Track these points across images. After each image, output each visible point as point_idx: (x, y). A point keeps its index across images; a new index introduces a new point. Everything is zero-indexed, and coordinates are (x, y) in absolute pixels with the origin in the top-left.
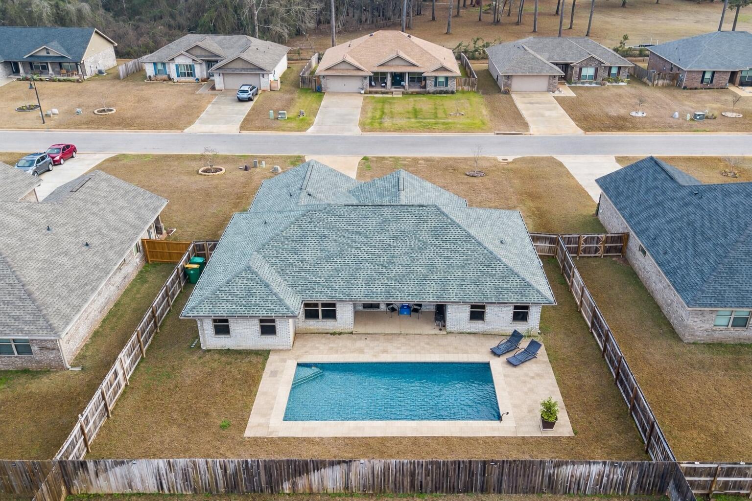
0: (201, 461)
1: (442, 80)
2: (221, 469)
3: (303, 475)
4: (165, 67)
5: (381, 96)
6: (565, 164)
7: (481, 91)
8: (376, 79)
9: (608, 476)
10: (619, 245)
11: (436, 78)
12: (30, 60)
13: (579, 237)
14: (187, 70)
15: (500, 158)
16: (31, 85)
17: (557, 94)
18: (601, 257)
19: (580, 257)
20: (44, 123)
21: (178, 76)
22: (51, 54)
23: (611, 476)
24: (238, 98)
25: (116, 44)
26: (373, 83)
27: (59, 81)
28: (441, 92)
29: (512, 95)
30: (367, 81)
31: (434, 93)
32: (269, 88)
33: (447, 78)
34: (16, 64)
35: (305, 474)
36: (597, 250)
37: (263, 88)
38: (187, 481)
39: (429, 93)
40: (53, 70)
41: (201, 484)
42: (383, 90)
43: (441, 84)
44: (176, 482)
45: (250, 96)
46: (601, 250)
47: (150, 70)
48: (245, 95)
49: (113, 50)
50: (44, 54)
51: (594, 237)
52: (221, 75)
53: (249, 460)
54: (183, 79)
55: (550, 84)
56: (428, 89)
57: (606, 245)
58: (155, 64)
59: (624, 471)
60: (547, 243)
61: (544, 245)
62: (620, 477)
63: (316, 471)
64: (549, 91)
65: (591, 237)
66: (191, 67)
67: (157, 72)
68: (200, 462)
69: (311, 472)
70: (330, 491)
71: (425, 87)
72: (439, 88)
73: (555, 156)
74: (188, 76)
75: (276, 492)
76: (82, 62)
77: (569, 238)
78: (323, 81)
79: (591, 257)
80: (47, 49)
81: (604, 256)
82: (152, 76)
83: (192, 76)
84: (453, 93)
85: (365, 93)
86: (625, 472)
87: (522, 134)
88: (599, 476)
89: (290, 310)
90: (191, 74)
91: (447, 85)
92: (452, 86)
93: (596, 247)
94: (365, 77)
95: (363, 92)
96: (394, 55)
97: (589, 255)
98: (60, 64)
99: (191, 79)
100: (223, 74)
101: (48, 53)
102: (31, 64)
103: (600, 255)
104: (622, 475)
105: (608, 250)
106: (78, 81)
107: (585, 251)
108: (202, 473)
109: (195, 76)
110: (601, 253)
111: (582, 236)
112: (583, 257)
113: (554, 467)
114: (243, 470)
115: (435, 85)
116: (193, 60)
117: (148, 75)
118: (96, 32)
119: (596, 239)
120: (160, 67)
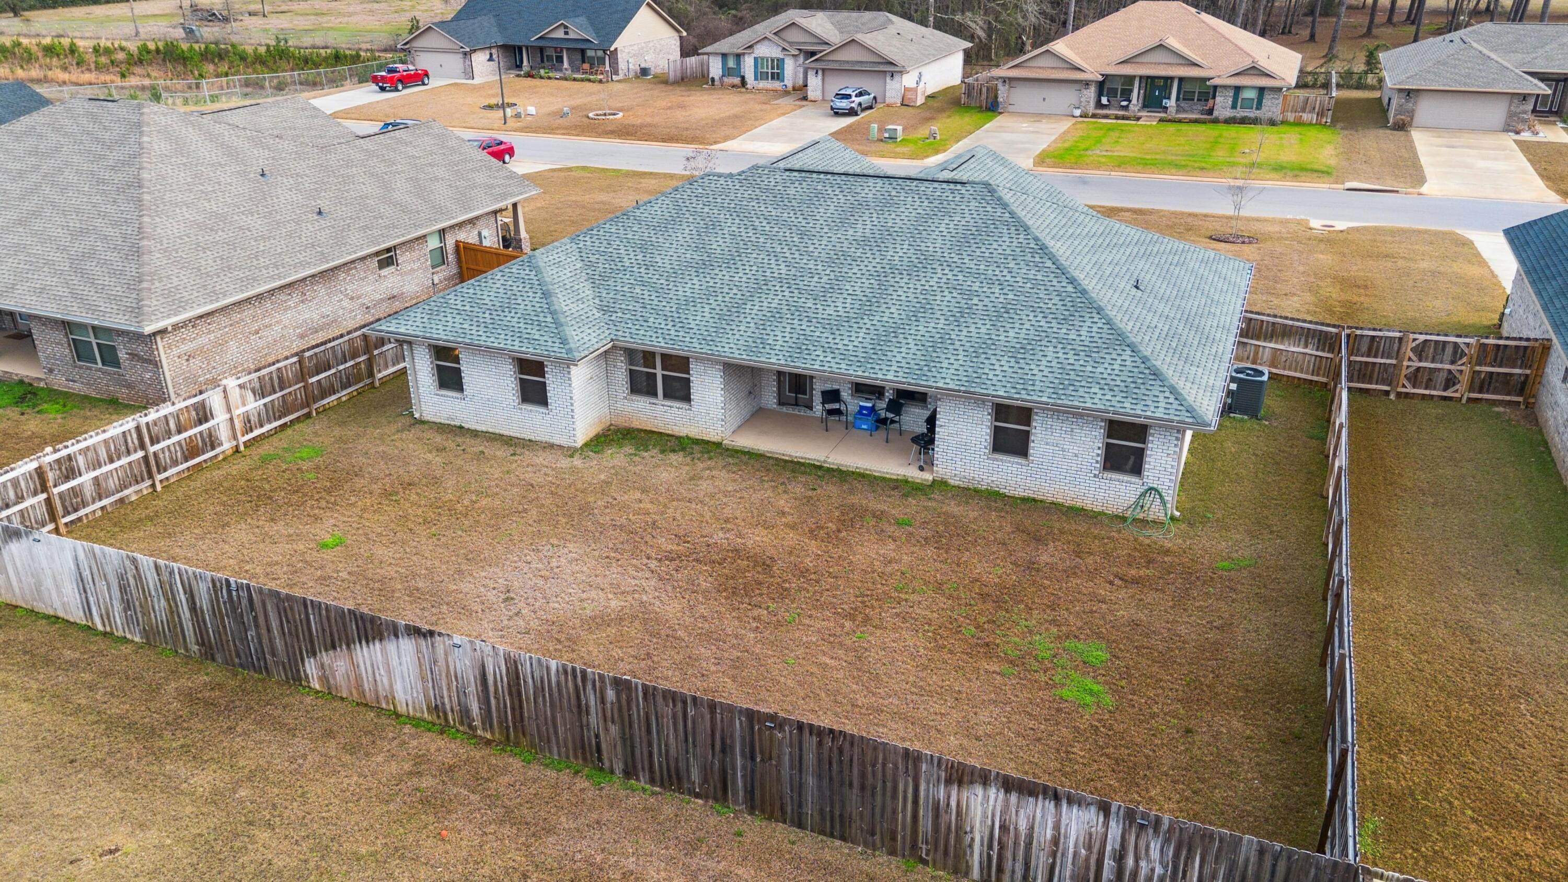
0: (146, 561)
1: (1251, 94)
2: (185, 593)
3: (341, 647)
4: (738, 63)
5: (1114, 121)
6: (1476, 244)
7: (1339, 125)
8: (1112, 93)
9: (1120, 858)
10: (1517, 371)
11: (1238, 89)
12: (542, 43)
13: (1400, 339)
14: (773, 68)
15: (1316, 223)
16: (491, 55)
17: (1526, 136)
18: (1461, 399)
19: (1399, 395)
20: (505, 123)
21: (756, 79)
22: (572, 36)
23: (1130, 862)
24: (832, 108)
25: (685, 34)
26: (1104, 100)
27: (575, 80)
28: (1243, 121)
29: (1413, 133)
30: (1091, 93)
31: (1230, 121)
32: (899, 101)
33: (1261, 90)
34: (520, 48)
35: (344, 647)
36: (1450, 381)
37: (888, 101)
38: (130, 610)
39: (1216, 121)
40: (571, 63)
41: (154, 621)
42: (1121, 113)
43: (1247, 104)
44: (112, 605)
45: (853, 105)
46: (1465, 379)
47: (715, 69)
48: (844, 104)
49: (678, 44)
50: (560, 34)
51: (1445, 343)
52: (820, 72)
53: (232, 580)
54: (762, 84)
55: (1511, 115)
56: (1216, 113)
57: (1478, 368)
58: (724, 56)
59: (1171, 854)
60: (1310, 346)
61: (1300, 350)
62: (1159, 870)
63: (364, 642)
64: (1507, 129)
65: (1436, 342)
66: (780, 63)
67: (727, 72)
68: (145, 563)
69: (354, 644)
70: (402, 709)
71: (1210, 111)
72: (1240, 113)
73: (1459, 231)
74: (773, 78)
75: (294, 679)
76: (612, 49)
77: (1373, 337)
78: (1002, 91)
79: (1432, 397)
80: (566, 27)
81: (1469, 399)
82: (717, 78)
83: (778, 79)
84: (1272, 123)
85: (1081, 116)
86: (1177, 855)
87: (1397, 192)
88: (1089, 848)
89: (567, 347)
90: (777, 77)
91: (1259, 107)
92: (1272, 107)
93: (1450, 371)
94: (1087, 84)
95: (1077, 112)
96: (1155, 42)
97: (1427, 392)
98: (583, 52)
99: (777, 85)
100: (823, 70)
101: (566, 33)
102: (542, 50)
103: (1458, 395)
104: (1165, 867)
105: (1483, 384)
106: (601, 81)
107: (1415, 377)
108: (153, 593)
109: (783, 81)
110: (1460, 391)
111: (1412, 336)
112: (1407, 395)
113: (949, 782)
114: (225, 603)
115: (1234, 107)
116: (784, 49)
117: (711, 76)
118: (648, 4)
119: (1449, 350)
120: (731, 63)
